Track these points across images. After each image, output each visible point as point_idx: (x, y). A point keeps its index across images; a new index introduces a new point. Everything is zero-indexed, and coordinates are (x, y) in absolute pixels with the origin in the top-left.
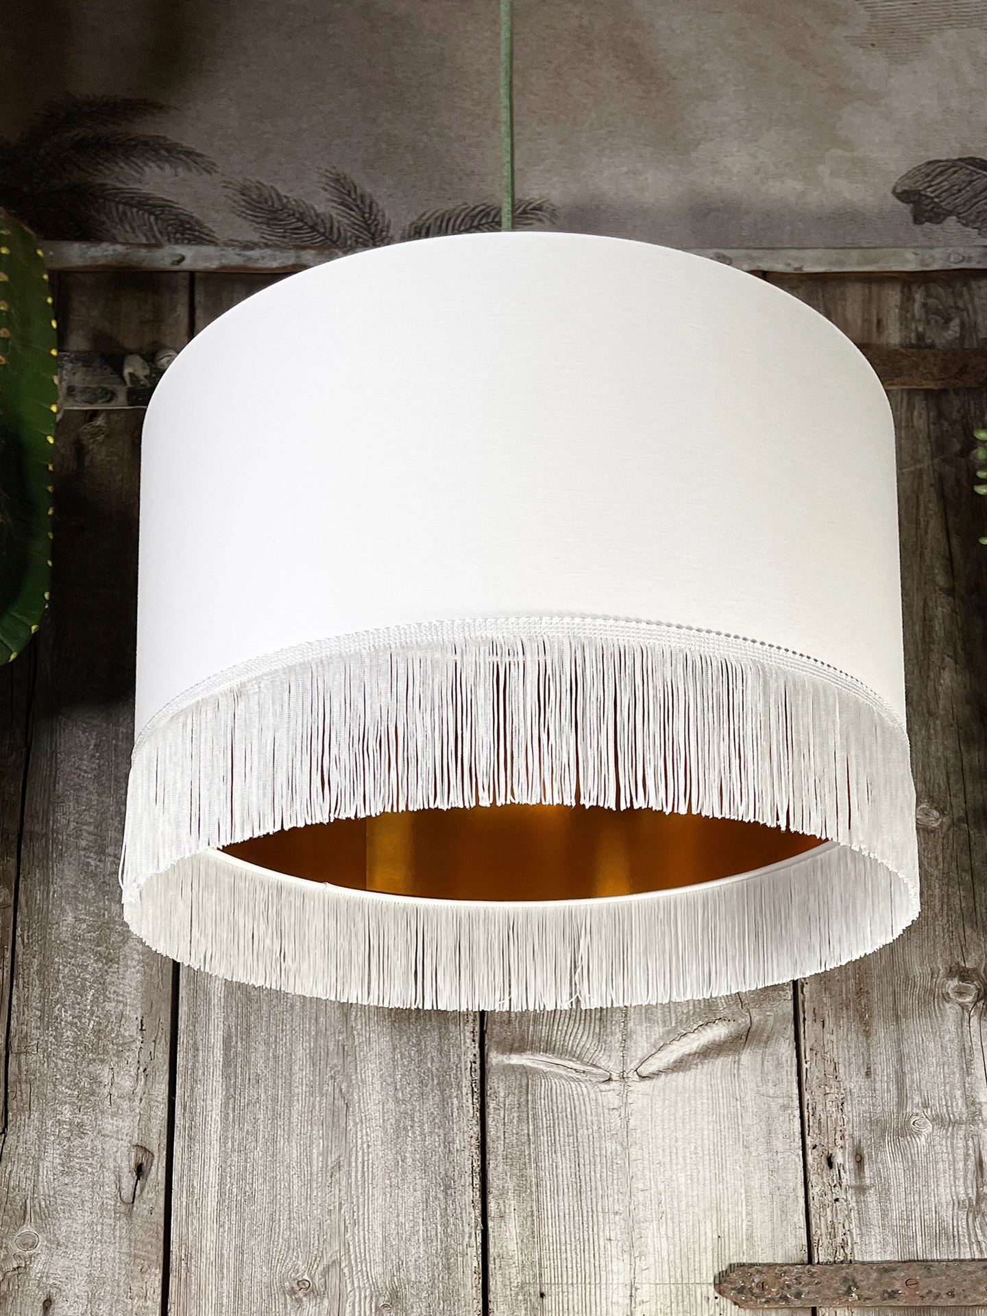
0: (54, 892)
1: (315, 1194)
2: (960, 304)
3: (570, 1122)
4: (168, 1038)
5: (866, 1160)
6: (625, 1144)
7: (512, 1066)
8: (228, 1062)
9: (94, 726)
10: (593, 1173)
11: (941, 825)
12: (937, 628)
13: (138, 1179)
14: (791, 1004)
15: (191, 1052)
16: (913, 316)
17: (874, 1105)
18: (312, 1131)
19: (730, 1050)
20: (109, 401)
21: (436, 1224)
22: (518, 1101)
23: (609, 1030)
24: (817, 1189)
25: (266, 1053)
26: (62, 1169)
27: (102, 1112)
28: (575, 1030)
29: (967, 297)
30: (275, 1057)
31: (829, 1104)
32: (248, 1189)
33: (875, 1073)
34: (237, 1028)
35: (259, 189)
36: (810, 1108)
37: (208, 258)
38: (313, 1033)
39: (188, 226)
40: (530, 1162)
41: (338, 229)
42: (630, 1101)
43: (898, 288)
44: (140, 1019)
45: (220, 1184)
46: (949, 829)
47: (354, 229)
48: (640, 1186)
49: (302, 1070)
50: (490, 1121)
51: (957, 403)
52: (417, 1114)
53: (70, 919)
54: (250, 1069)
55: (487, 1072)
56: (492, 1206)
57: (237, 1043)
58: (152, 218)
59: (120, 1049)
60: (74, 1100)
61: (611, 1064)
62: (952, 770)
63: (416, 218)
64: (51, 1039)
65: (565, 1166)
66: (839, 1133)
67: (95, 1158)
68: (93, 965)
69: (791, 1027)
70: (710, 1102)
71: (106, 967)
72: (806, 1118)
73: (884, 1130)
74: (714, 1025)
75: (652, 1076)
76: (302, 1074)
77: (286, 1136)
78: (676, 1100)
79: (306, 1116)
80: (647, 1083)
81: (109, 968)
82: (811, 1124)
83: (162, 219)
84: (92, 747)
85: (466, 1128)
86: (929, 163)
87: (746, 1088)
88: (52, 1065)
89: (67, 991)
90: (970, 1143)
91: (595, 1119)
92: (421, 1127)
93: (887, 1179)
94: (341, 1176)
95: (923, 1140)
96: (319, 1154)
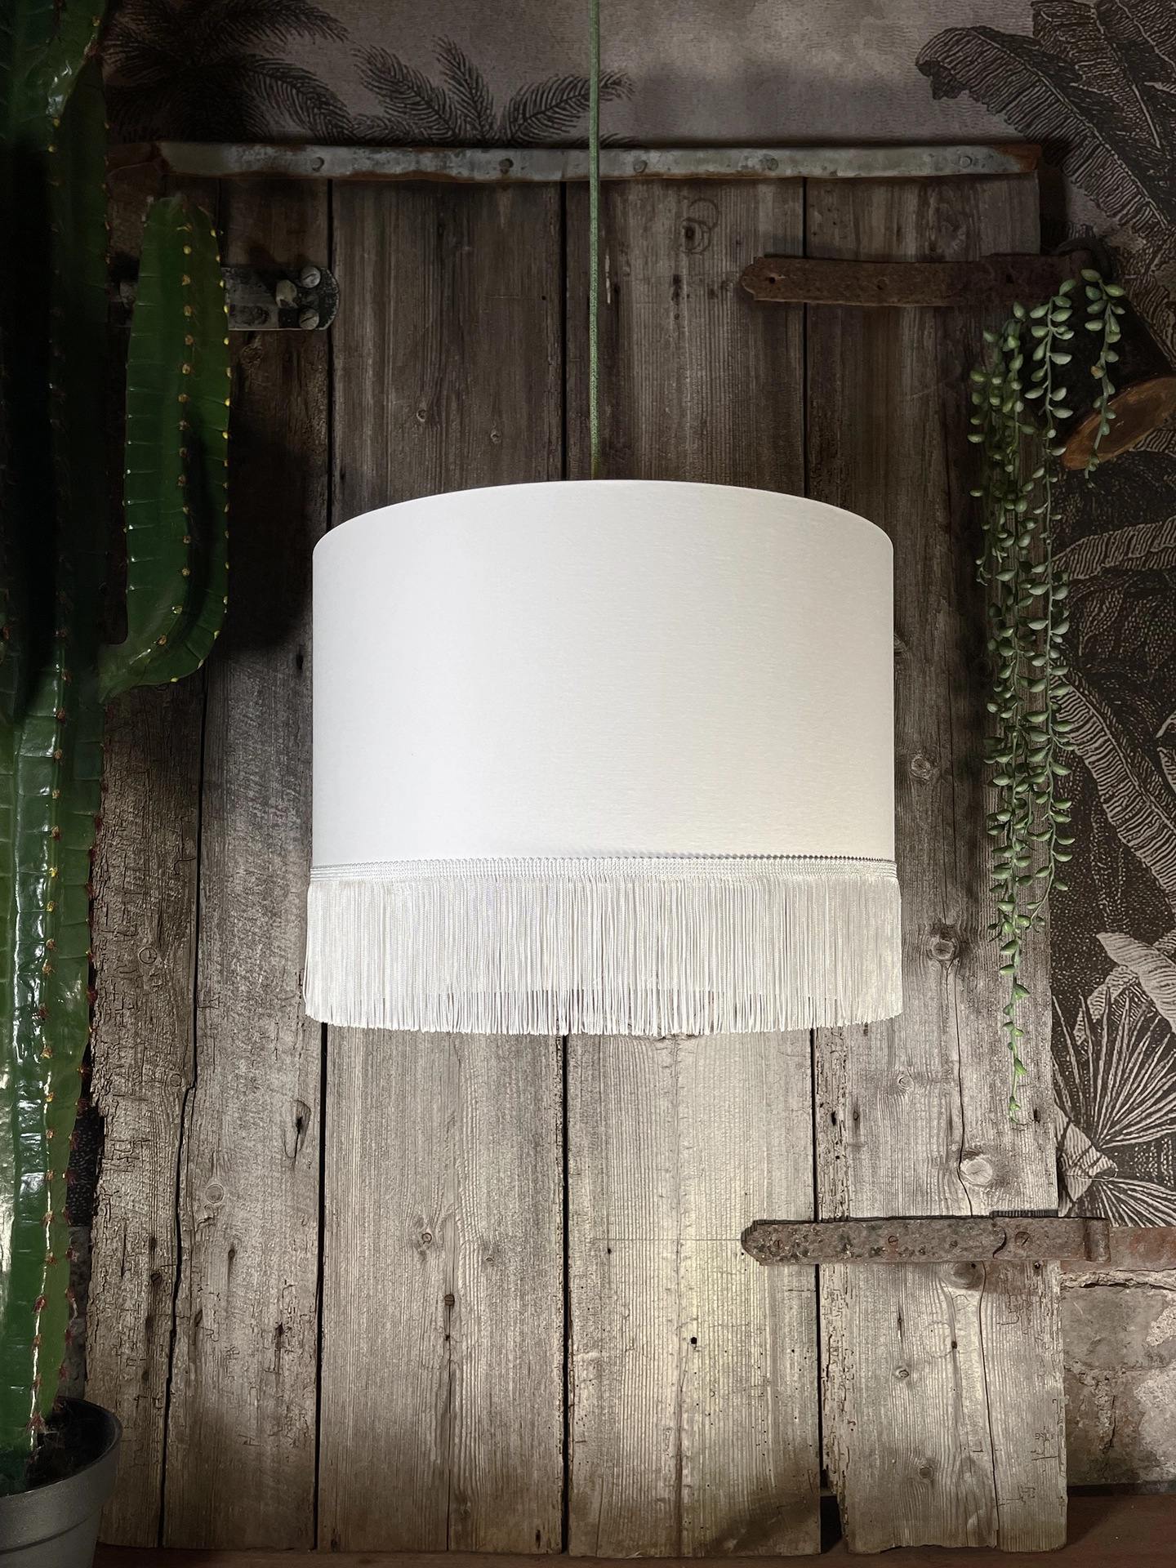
1: (435, 1149)
3: (632, 1080)
5: (861, 1119)
6: (674, 1102)
10: (649, 1131)
11: (931, 777)
12: (935, 568)
13: (299, 1132)
16: (927, 223)
17: (869, 1063)
18: (432, 1087)
20: (264, 322)
21: (528, 1180)
22: (592, 1058)
24: (823, 1146)
26: (239, 1123)
27: (270, 1067)
31: (834, 1062)
32: (383, 1144)
33: (871, 1032)
36: (819, 1066)
37: (343, 163)
40: (601, 1120)
42: (679, 1056)
43: (916, 192)
44: (298, 974)
45: (362, 1139)
46: (937, 781)
48: (686, 1144)
50: (570, 1078)
52: (514, 1072)
53: (242, 871)
56: (571, 1164)
59: (284, 1003)
60: (248, 1054)
62: (942, 719)
64: (229, 993)
65: (628, 1126)
66: (841, 1090)
67: (266, 1113)
68: (261, 919)
70: (740, 1062)
71: (271, 921)
72: (816, 1076)
73: (876, 1088)
77: (413, 1092)
78: (715, 1058)
79: (428, 1072)
80: (693, 1041)
82: (819, 1082)
84: (256, 694)
85: (551, 1086)
87: (769, 1046)
89: (241, 945)
90: (943, 1102)
91: (652, 1076)
92: (517, 1084)
93: (877, 1137)
94: (455, 1130)
95: (906, 1097)
96: (439, 1110)
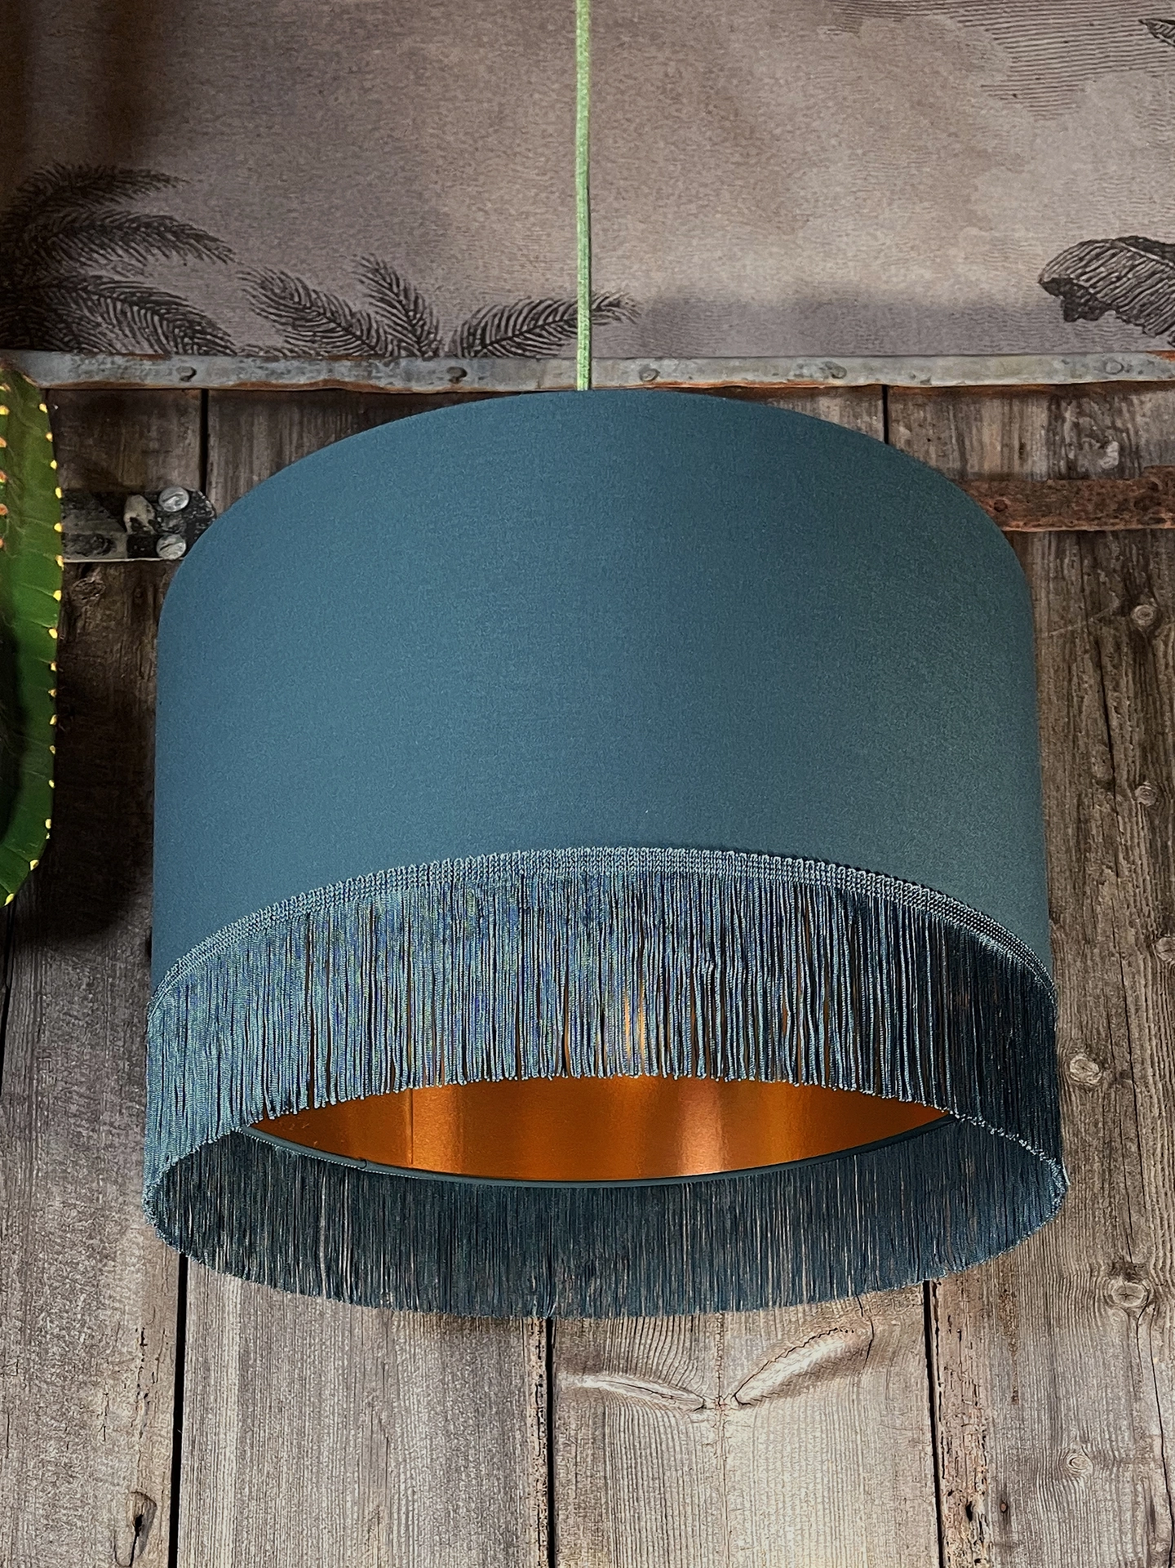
0: (38, 1170)
1: (349, 1553)
2: (1119, 424)
3: (655, 1461)
4: (174, 1356)
5: (1013, 1510)
6: (722, 1490)
7: (586, 1391)
8: (244, 1386)
9: (87, 960)
10: (683, 1527)
11: (1101, 1081)
12: (1094, 832)
13: (137, 1535)
14: (921, 1310)
15: (201, 1372)
16: (1063, 439)
17: (1021, 1439)
18: (345, 1473)
19: (848, 1369)
20: (106, 552)
22: (593, 1434)
23: (702, 1344)
24: (953, 1547)
25: (291, 1372)
26: (46, 1522)
27: (95, 1449)
28: (661, 1344)
29: (1127, 416)
30: (301, 1379)
31: (967, 1438)
32: (268, 1548)
33: (1023, 1399)
34: (255, 1343)
35: (282, 281)
36: (945, 1443)
37: (225, 372)
38: (347, 1348)
39: (198, 328)
40: (607, 1513)
41: (377, 331)
42: (727, 1435)
43: (1045, 405)
44: (140, 1331)
45: (235, 1541)
46: (1110, 1087)
47: (395, 330)
48: (741, 1543)
49: (334, 1395)
50: (558, 1459)
51: (1115, 548)
52: (472, 1452)
53: (57, 1204)
54: (271, 1394)
55: (555, 1397)
57: (255, 1360)
58: (156, 318)
59: (117, 1369)
60: (61, 1434)
61: (704, 1387)
62: (1114, 1011)
63: (469, 316)
64: (33, 1356)
65: (650, 1520)
66: (980, 1475)
67: (86, 1509)
68: (85, 1263)
69: (922, 1339)
70: (824, 1436)
71: (100, 1265)
72: (940, 1456)
73: (1034, 1471)
74: (829, 1337)
75: (753, 1402)
76: (334, 1401)
77: (314, 1480)
78: (783, 1433)
79: (339, 1455)
80: (749, 1410)
81: (105, 1265)
82: (946, 1463)
83: (167, 319)
84: (84, 987)
85: (530, 1470)
86: (1082, 244)
87: (866, 1418)
88: (35, 1390)
89: (54, 1296)
90: (1140, 1489)
91: (685, 1457)
92: (476, 1468)
93: (1038, 1534)
94: (381, 1530)
95: (1082, 1484)
96: (354, 1503)
